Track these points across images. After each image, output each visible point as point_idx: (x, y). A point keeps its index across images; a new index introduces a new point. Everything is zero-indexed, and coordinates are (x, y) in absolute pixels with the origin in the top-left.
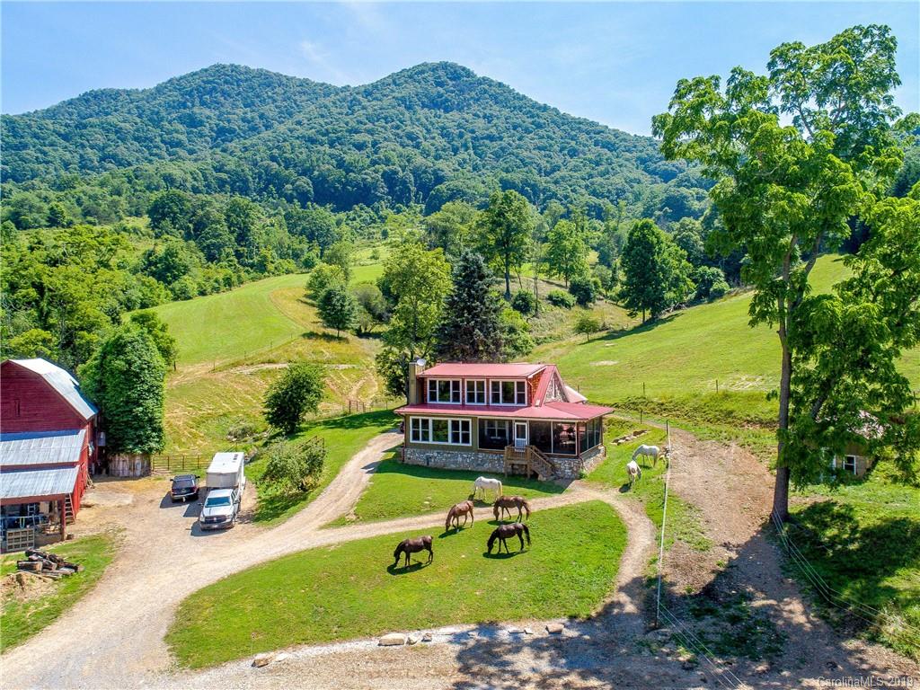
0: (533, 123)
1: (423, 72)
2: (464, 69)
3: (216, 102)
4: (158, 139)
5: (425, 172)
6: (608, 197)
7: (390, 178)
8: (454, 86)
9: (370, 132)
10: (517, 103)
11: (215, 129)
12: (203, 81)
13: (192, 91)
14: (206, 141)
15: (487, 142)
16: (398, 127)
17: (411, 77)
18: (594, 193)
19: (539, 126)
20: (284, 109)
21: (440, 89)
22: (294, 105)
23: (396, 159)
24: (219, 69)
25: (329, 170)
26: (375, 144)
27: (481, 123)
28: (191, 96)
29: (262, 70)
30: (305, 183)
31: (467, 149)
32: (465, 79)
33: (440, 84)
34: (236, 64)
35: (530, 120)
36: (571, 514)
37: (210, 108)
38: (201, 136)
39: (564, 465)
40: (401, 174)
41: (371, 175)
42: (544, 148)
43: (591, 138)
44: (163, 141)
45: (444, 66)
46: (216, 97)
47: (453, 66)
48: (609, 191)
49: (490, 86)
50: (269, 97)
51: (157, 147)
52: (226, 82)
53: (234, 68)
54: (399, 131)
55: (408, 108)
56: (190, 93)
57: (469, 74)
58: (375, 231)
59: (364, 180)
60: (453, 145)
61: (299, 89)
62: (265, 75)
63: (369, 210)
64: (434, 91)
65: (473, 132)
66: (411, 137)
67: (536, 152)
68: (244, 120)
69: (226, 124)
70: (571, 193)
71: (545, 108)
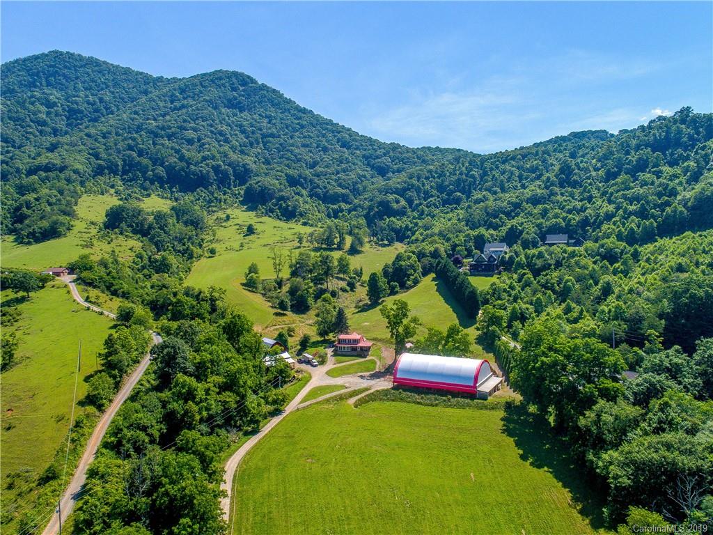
0: (298, 124)
1: (220, 79)
2: (249, 77)
3: (60, 84)
4: (28, 120)
5: (239, 166)
6: (348, 188)
7: (216, 169)
8: (244, 90)
9: (195, 130)
10: (287, 106)
11: (67, 109)
12: (46, 65)
13: (38, 72)
14: (62, 120)
15: (271, 139)
16: (211, 126)
17: (212, 81)
18: (340, 185)
19: (303, 127)
20: (117, 95)
21: (235, 93)
22: (124, 91)
23: (218, 156)
24: (57, 55)
25: (175, 162)
26: (199, 140)
27: (264, 123)
28: (40, 78)
29: (92, 57)
30: (160, 170)
31: (258, 143)
32: (250, 85)
33: (234, 89)
34: (72, 52)
35: (297, 122)
36: (369, 361)
37: (56, 88)
38: (57, 115)
39: (366, 353)
40: (223, 167)
41: (204, 168)
42: (307, 146)
43: (335, 136)
44: (31, 121)
45: (236, 74)
46: (60, 80)
47: (242, 75)
48: (348, 184)
49: (267, 91)
50: (103, 83)
51: (29, 126)
52: (66, 67)
53: (71, 55)
54: (213, 129)
55: (215, 108)
56: (37, 74)
57: (253, 81)
58: (215, 209)
59: (200, 171)
60: (250, 141)
61: (123, 77)
62: (95, 62)
63: (206, 191)
64: (231, 94)
65: (261, 130)
66: (221, 133)
67: (303, 149)
68: (89, 103)
69: (75, 106)
70: (328, 185)
71: (304, 111)
